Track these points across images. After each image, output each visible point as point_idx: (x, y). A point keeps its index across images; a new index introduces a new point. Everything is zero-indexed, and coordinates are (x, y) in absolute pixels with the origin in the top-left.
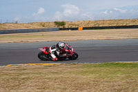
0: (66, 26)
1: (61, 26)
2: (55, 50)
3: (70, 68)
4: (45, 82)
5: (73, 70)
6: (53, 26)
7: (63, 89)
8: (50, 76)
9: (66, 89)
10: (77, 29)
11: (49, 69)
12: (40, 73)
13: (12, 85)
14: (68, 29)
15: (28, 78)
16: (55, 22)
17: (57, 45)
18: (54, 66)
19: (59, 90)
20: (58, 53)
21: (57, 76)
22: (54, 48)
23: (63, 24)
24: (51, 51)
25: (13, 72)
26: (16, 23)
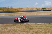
0: (46, 9)
1: (44, 9)
2: (20, 19)
3: (48, 25)
4: (38, 30)
5: (49, 26)
6: (41, 9)
7: (45, 33)
8: (40, 28)
9: (46, 33)
10: (50, 10)
11: (40, 25)
12: (36, 27)
13: (26, 31)
14: (47, 10)
15: (32, 29)
16: (42, 8)
17: (21, 17)
18: (42, 24)
19: (44, 33)
20: (21, 20)
21: (43, 28)
22: (20, 18)
23: (45, 8)
24: (19, 19)
25: (26, 26)
26: (27, 8)
